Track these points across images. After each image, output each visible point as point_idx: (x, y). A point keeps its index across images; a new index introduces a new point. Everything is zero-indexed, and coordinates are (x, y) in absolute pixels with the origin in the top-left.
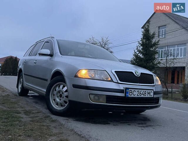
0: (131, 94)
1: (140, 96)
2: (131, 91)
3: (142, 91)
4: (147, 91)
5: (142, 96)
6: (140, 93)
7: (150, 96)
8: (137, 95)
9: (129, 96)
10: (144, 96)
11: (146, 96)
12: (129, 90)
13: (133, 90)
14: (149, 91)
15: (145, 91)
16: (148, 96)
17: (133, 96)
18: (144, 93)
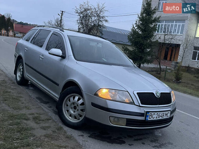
0: (151, 117)
1: (158, 119)
2: (151, 115)
3: (161, 113)
4: (165, 113)
5: (161, 118)
6: (159, 116)
7: (167, 117)
8: (156, 118)
9: (149, 119)
10: (162, 118)
11: (164, 118)
12: (150, 113)
13: (153, 113)
14: (166, 112)
15: (163, 113)
16: (166, 118)
17: (152, 119)
18: (162, 115)
